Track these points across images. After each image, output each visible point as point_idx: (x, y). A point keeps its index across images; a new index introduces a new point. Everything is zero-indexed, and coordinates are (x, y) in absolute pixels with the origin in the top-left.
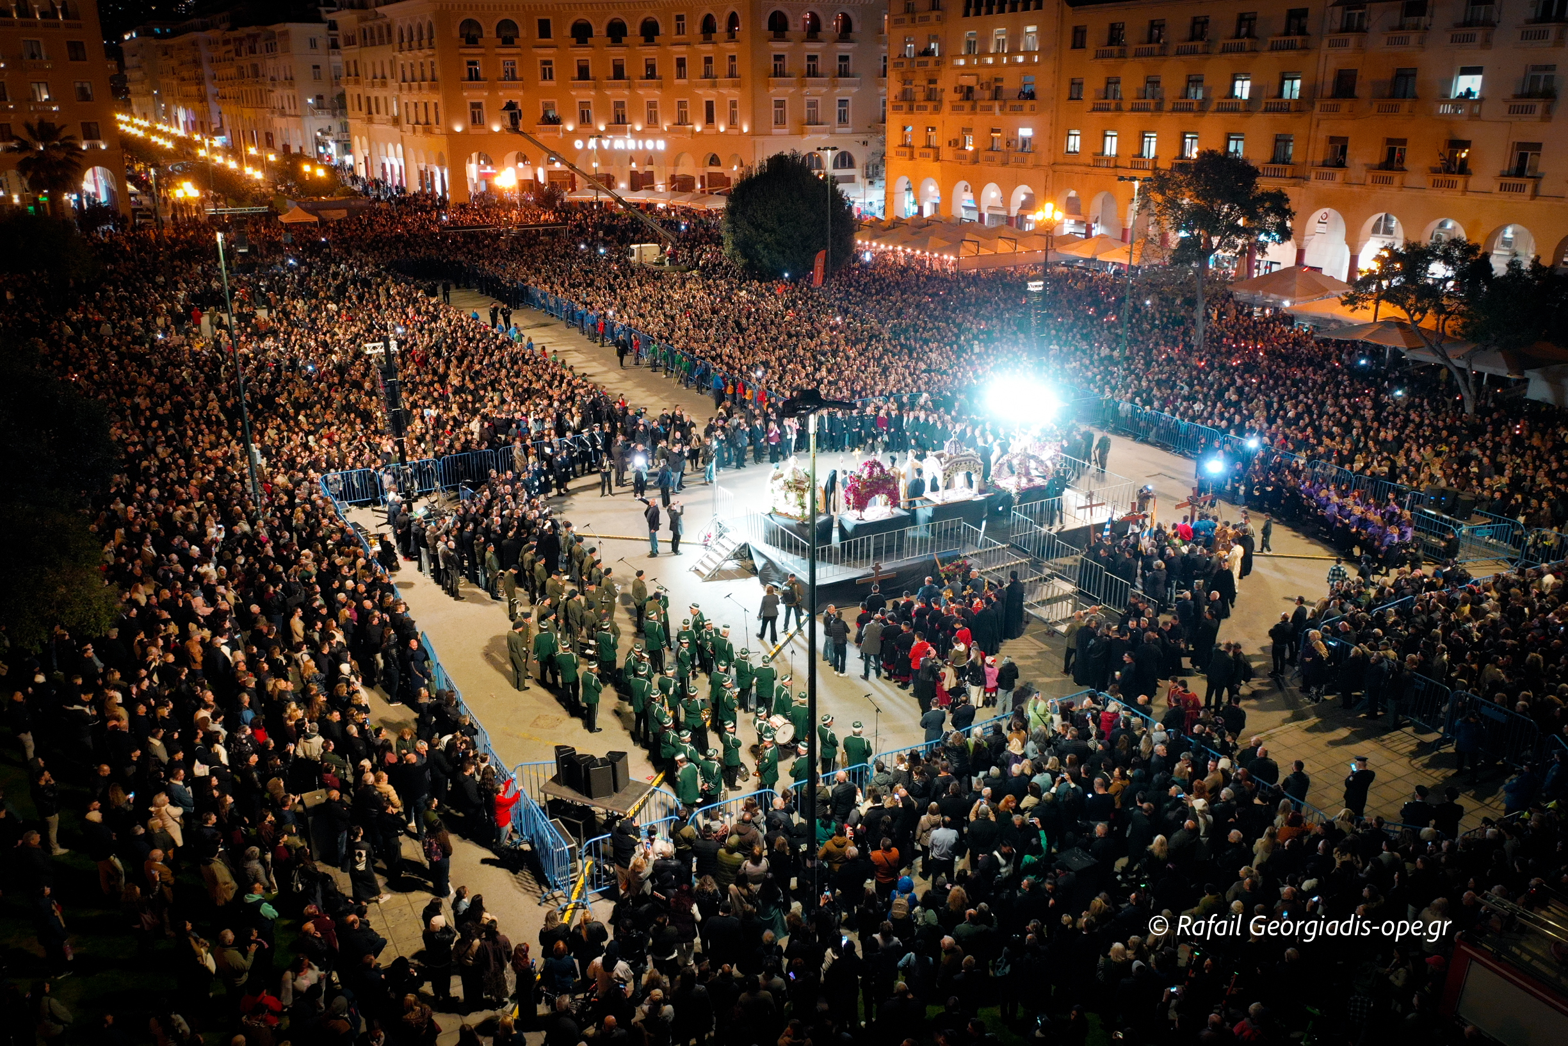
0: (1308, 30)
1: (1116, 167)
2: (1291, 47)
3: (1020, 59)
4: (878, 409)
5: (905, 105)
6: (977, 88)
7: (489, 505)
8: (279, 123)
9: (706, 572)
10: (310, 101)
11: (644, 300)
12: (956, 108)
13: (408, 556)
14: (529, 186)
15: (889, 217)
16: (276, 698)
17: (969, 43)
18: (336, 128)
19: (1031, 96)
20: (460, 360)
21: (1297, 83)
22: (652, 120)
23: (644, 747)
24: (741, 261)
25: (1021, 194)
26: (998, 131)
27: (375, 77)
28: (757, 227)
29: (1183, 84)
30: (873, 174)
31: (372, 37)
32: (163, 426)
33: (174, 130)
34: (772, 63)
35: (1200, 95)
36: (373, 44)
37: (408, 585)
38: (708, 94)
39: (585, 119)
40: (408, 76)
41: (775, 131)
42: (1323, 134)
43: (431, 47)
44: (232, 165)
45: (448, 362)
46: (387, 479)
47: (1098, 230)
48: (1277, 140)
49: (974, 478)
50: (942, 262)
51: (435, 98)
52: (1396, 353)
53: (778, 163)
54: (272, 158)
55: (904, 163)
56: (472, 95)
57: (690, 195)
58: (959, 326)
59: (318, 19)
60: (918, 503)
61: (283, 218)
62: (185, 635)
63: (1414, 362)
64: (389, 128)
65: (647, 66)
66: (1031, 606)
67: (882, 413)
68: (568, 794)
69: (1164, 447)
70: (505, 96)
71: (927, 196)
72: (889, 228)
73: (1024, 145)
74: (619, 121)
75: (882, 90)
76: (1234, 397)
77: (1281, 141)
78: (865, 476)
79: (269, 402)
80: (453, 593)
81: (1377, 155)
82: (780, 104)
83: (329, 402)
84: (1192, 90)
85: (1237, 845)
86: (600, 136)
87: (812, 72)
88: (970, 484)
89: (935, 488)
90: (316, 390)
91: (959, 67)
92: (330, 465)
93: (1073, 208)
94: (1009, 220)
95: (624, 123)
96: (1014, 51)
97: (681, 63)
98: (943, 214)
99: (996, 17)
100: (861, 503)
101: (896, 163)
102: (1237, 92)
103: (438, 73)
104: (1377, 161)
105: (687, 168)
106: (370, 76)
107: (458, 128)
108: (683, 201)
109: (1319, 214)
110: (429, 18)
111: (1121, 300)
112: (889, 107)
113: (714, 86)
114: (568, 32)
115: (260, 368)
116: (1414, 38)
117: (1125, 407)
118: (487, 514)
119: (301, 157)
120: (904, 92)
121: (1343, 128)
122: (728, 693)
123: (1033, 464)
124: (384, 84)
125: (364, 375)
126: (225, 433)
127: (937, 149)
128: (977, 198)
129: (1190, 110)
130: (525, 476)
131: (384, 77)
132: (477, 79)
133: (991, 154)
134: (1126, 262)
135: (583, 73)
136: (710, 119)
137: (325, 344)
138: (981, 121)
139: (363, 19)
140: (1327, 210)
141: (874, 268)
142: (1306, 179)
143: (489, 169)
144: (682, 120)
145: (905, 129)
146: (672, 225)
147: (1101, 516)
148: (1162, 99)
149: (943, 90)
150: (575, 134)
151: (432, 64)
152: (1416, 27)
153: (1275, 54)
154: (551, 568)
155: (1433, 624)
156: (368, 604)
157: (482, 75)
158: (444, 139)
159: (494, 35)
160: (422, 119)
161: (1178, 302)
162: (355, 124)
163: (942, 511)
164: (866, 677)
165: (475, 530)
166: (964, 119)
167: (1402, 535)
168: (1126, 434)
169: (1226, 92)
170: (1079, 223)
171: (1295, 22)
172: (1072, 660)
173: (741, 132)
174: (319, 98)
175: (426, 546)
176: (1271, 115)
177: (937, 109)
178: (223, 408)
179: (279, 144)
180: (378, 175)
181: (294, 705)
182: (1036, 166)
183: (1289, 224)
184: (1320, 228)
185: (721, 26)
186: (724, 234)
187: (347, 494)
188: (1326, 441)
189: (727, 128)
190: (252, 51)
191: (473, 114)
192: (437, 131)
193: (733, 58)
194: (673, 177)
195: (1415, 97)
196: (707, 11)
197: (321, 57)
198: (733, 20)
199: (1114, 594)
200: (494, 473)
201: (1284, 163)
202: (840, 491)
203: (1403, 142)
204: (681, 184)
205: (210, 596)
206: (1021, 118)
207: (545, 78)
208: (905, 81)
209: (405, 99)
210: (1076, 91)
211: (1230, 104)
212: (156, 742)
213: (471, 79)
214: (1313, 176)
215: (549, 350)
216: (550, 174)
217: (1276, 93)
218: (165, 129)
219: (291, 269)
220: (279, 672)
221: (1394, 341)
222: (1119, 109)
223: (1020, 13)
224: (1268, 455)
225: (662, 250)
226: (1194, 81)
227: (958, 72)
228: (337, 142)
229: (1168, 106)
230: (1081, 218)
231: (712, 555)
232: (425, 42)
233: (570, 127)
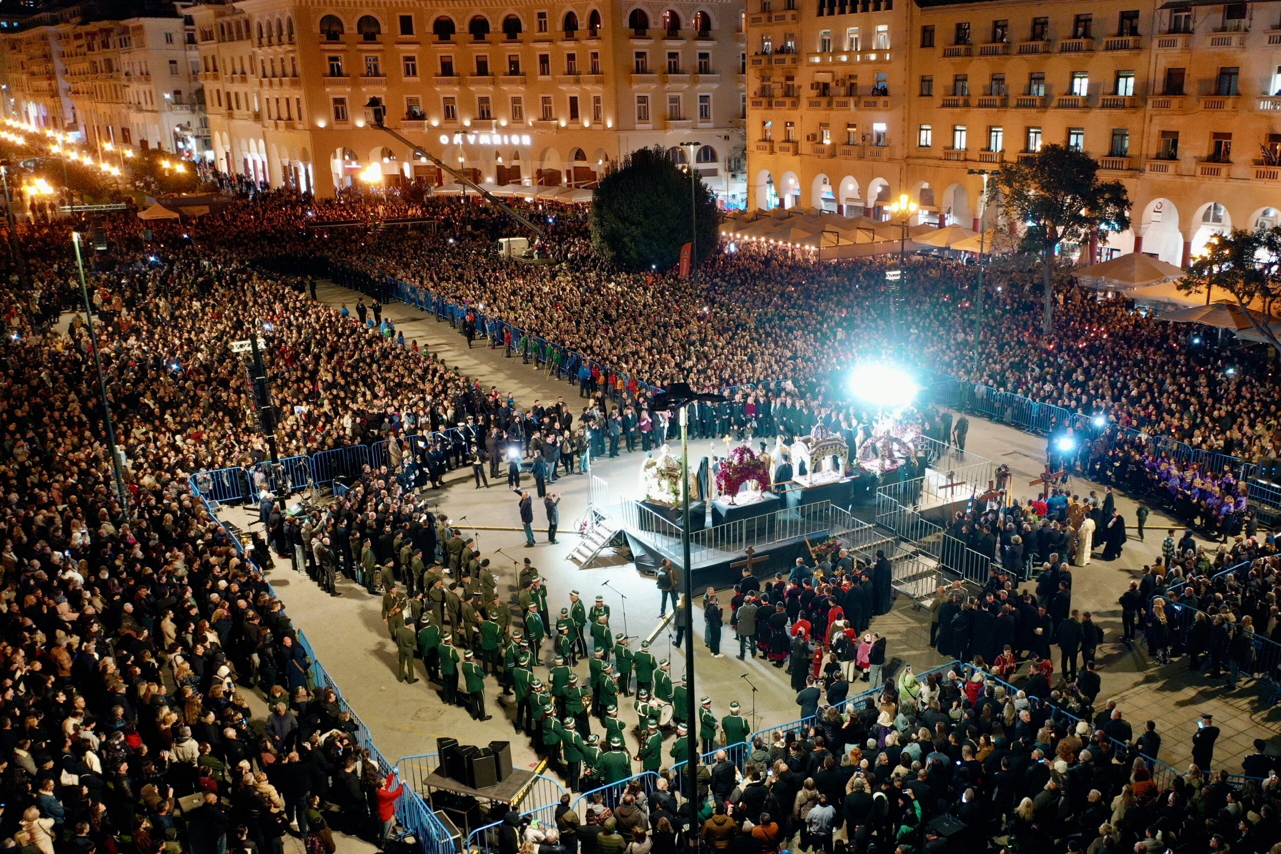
0: (1140, 30)
1: (966, 160)
2: (1124, 46)
3: (873, 57)
4: (746, 396)
5: (764, 101)
6: (833, 84)
7: (364, 501)
8: (135, 119)
9: (583, 560)
10: (167, 96)
11: (514, 293)
12: (813, 104)
13: (283, 554)
14: (397, 180)
15: (751, 210)
16: (148, 702)
17: (824, 41)
18: (196, 123)
19: (884, 92)
20: (330, 356)
21: (1131, 81)
22: (517, 115)
23: (528, 735)
24: (609, 254)
25: (876, 187)
26: (854, 126)
27: (234, 73)
28: (624, 220)
29: (1026, 81)
30: (735, 167)
31: (230, 32)
32: (22, 429)
33: (24, 126)
34: (634, 60)
35: (1042, 92)
36: (232, 40)
37: (284, 583)
38: (571, 90)
39: (450, 114)
40: (269, 71)
41: (638, 126)
42: (1155, 128)
43: (291, 42)
44: (87, 161)
45: (317, 358)
46: (259, 477)
47: (950, 220)
48: (1114, 135)
49: (840, 461)
50: (803, 252)
51: (296, 94)
52: (1226, 332)
53: (642, 156)
54: (129, 153)
55: (765, 156)
56: (333, 91)
57: (556, 189)
58: (822, 314)
59: (174, 14)
60: (787, 487)
61: (142, 215)
62: (52, 642)
63: (1244, 341)
64: (250, 123)
65: (511, 63)
66: (898, 583)
67: (750, 401)
68: (451, 786)
69: (1018, 427)
70: (369, 91)
71: (788, 188)
72: (752, 220)
73: (879, 140)
74: (484, 116)
75: (742, 86)
76: (1081, 378)
77: (1118, 135)
78: (735, 461)
79: (133, 401)
80: (330, 589)
81: (1205, 148)
82: (643, 100)
83: (195, 402)
84: (1035, 87)
85: (1097, 803)
86: (465, 131)
87: (674, 69)
88: (836, 466)
89: (803, 472)
90: (182, 389)
91: (815, 64)
92: (198, 465)
93: (926, 199)
94: (867, 211)
95: (489, 118)
96: (867, 50)
97: (544, 59)
98: (804, 205)
99: (848, 16)
100: (732, 488)
101: (757, 158)
102: (1076, 89)
103: (299, 69)
104: (1205, 154)
105: (553, 163)
106: (229, 71)
107: (322, 124)
108: (550, 195)
109: (1154, 204)
110: (288, 14)
111: (974, 287)
112: (748, 102)
113: (577, 82)
114: (430, 28)
115: (122, 368)
116: (1235, 39)
117: (980, 389)
118: (361, 509)
119: (160, 152)
120: (763, 88)
121: (1175, 123)
122: (608, 678)
123: (895, 446)
124: (244, 80)
125: (232, 373)
126: (88, 434)
127: (795, 143)
128: (836, 190)
129: (1034, 106)
130: (399, 470)
131: (243, 73)
132: (340, 74)
133: (847, 148)
134: (978, 251)
135: (447, 69)
136: (574, 114)
137: (190, 341)
138: (837, 116)
139: (220, 15)
140: (1161, 200)
141: (739, 259)
142: (1142, 171)
143: (354, 164)
144: (547, 115)
145: (764, 123)
146: (538, 218)
147: (963, 494)
148: (1007, 95)
149: (800, 87)
150: (440, 130)
151: (293, 59)
152: (1237, 29)
153: (1110, 53)
154: (428, 560)
155: (1266, 587)
156: (242, 603)
157: (344, 71)
158: (307, 136)
159: (356, 31)
160: (285, 115)
161: (1027, 288)
162: (216, 118)
163: (811, 494)
164: (742, 657)
165: (349, 526)
166: (820, 114)
167: (1237, 504)
168: (982, 415)
169: (1066, 88)
170: (932, 214)
171: (1127, 22)
172: (938, 633)
173: (605, 128)
174: (177, 93)
175: (301, 543)
176: (1107, 111)
177: (795, 105)
178: (84, 409)
179: (136, 139)
180: (241, 171)
181: (166, 710)
182: (890, 160)
183: (1127, 214)
184: (1156, 217)
185: (583, 23)
186: (591, 227)
187: (218, 493)
188: (1167, 417)
189: (591, 124)
190: (105, 45)
191: (337, 110)
192: (300, 127)
193: (595, 55)
194: (540, 173)
195: (1238, 94)
196: (569, 8)
197: (178, 52)
198: (594, 18)
199: (976, 569)
200: (367, 468)
201: (1121, 156)
202: (713, 477)
203: (1229, 136)
204: (548, 179)
205: (76, 602)
206: (875, 114)
207: (408, 74)
208: (764, 78)
209: (266, 93)
210: (926, 87)
211: (1069, 102)
212: (23, 753)
213: (333, 74)
214: (1148, 168)
215: (420, 344)
216: (416, 169)
217: (1111, 90)
218: (16, 124)
219: (152, 266)
220: (151, 675)
221: (1225, 322)
222: (967, 104)
223: (872, 14)
224: (1114, 432)
225: (531, 244)
226: (1036, 78)
227: (815, 69)
228: (197, 137)
229: (1013, 102)
230: (934, 209)
231: (589, 543)
232: (285, 38)
233: (435, 123)
